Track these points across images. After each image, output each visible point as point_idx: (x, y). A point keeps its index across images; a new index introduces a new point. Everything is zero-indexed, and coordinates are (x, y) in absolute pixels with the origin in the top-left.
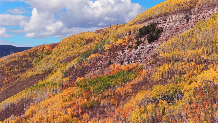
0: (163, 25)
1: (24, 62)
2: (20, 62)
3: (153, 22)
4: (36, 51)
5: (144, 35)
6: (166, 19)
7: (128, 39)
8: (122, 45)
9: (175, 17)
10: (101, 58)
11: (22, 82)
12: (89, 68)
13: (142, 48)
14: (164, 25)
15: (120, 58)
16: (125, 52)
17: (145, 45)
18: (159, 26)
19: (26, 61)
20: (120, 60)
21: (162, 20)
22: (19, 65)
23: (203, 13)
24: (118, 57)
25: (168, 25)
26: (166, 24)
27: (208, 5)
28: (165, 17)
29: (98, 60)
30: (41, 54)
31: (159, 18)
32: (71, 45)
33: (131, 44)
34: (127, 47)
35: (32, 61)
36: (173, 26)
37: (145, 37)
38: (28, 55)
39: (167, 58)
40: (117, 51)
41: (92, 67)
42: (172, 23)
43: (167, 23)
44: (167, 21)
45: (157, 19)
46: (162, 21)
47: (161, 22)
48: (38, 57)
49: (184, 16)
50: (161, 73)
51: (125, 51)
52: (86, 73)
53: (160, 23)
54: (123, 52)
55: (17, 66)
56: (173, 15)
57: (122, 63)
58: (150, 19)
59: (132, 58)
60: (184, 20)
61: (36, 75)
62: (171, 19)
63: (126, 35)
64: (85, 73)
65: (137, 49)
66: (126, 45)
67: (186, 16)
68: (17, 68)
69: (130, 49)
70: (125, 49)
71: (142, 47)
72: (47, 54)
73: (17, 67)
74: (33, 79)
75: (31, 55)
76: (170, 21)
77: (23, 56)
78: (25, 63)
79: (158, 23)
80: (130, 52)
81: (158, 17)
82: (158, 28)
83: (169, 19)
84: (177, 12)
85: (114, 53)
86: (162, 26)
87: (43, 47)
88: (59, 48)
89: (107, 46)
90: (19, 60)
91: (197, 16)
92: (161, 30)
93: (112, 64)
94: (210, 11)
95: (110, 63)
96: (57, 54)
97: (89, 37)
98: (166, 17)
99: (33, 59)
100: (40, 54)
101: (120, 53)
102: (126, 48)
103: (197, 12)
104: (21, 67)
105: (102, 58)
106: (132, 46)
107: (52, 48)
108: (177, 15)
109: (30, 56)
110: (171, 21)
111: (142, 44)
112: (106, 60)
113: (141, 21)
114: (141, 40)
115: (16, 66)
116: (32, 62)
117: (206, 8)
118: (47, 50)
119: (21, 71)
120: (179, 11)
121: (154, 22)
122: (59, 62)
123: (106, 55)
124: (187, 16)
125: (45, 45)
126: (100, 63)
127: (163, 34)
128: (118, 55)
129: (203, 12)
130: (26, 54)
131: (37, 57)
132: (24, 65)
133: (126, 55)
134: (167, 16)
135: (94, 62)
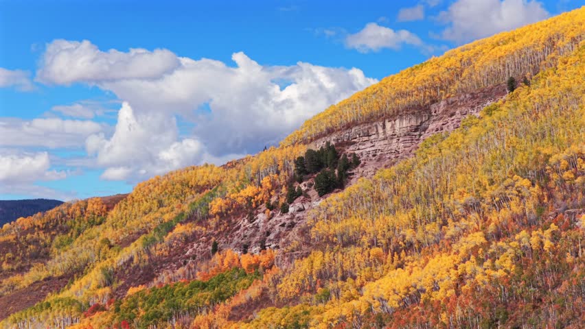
0: (361, 147)
1: (30, 244)
2: (18, 246)
3: (338, 140)
4: (64, 216)
5: (308, 176)
6: (368, 131)
7: (268, 184)
8: (253, 200)
9: (393, 126)
10: (197, 237)
11: (8, 297)
12: (164, 262)
13: (300, 210)
14: (363, 147)
15: (242, 236)
16: (257, 221)
17: (310, 201)
18: (350, 150)
19: (36, 242)
20: (243, 241)
21: (360, 134)
22: (15, 252)
23: (458, 115)
24: (237, 232)
25: (373, 149)
26: (369, 144)
27: (472, 94)
28: (366, 127)
29: (189, 239)
30: (78, 224)
31: (351, 129)
32: (155, 201)
33: (273, 200)
34: (263, 207)
35: (51, 242)
36: (386, 149)
37: (310, 181)
38: (41, 226)
39: (327, 237)
40: (238, 217)
41: (174, 258)
42: (382, 143)
43: (372, 142)
44: (373, 137)
45: (348, 131)
46: (358, 136)
47: (355, 140)
48: (68, 232)
49: (413, 123)
50: (301, 276)
51: (257, 218)
52: (157, 274)
53: (354, 143)
54: (251, 220)
55: (10, 255)
56: (387, 121)
57: (245, 249)
58: (330, 131)
59: (272, 236)
60: (415, 134)
61: (45, 280)
62: (381, 131)
63: (267, 174)
64: (154, 276)
65: (288, 211)
66: (262, 202)
67: (419, 124)
68: (9, 261)
69: (271, 212)
70: (259, 211)
71: (301, 206)
72: (92, 223)
73: (9, 259)
74: (37, 290)
75: (51, 227)
76: (378, 136)
77: (28, 229)
78: (32, 246)
79: (350, 143)
80: (270, 219)
81: (348, 126)
82: (345, 155)
83: (377, 131)
84: (398, 112)
85: (229, 222)
86: (359, 149)
87: (83, 205)
88: (126, 209)
89: (217, 204)
90: (16, 238)
91: (441, 123)
92: (354, 161)
93: (220, 250)
94: (475, 111)
95: (216, 249)
96: (118, 224)
97: (205, 178)
98: (369, 126)
99: (53, 237)
100: (75, 223)
101: (244, 222)
102: (260, 209)
103: (443, 113)
104: (20, 258)
105: (199, 235)
106: (277, 203)
107: (108, 209)
108: (397, 121)
109: (46, 229)
110: (381, 136)
111: (302, 197)
112: (207, 242)
113: (309, 138)
114: (299, 188)
115: (7, 255)
116: (50, 246)
117: (466, 102)
118: (94, 214)
119: (17, 269)
120: (403, 111)
121: (340, 141)
122: (106, 245)
123: (211, 229)
124: (422, 123)
125: (89, 201)
126: (194, 249)
127: (358, 172)
128: (238, 228)
129: (458, 112)
130: (39, 223)
131: (66, 231)
132: (28, 254)
133: (258, 227)
134: (372, 122)
135: (180, 245)
